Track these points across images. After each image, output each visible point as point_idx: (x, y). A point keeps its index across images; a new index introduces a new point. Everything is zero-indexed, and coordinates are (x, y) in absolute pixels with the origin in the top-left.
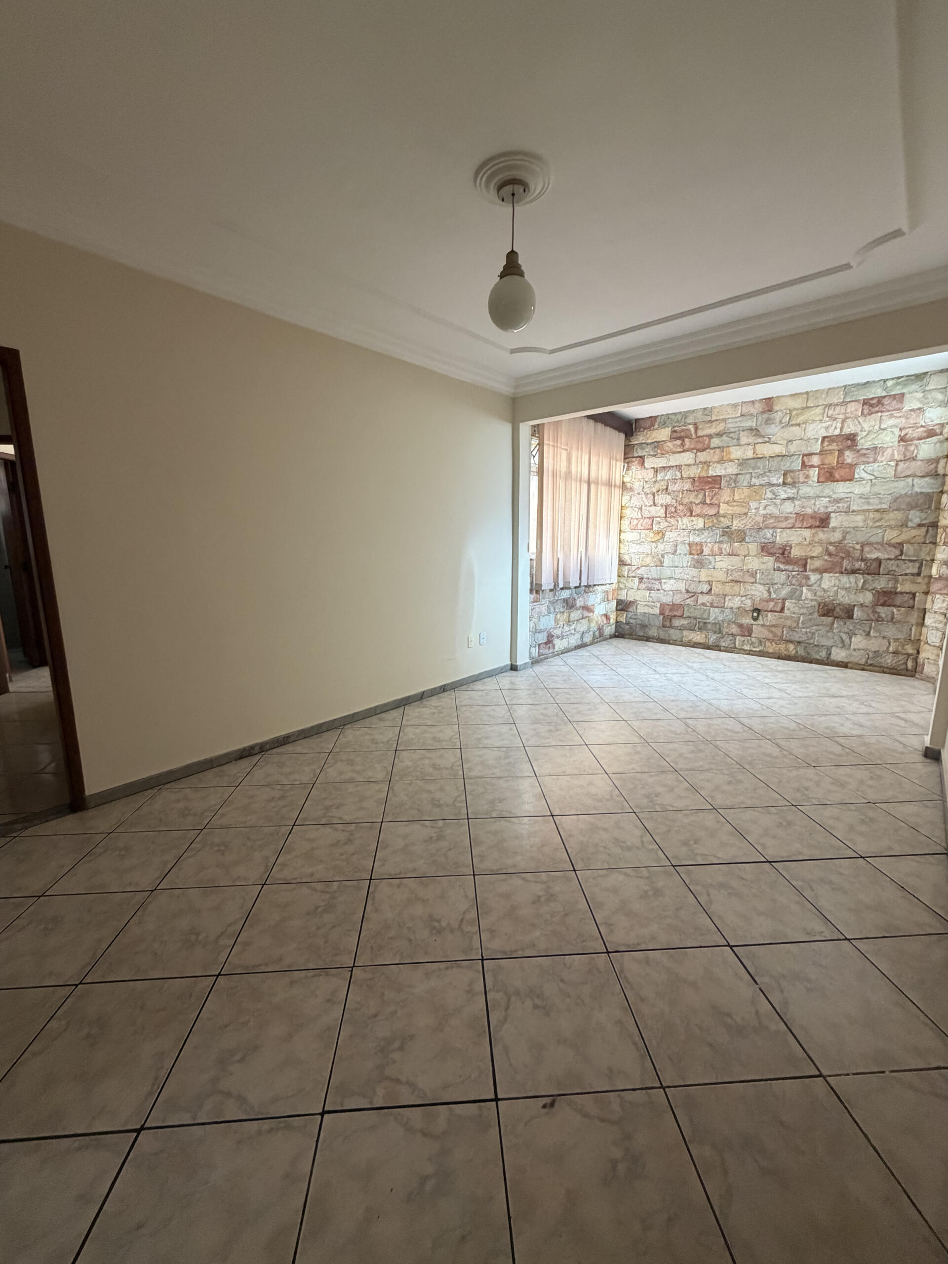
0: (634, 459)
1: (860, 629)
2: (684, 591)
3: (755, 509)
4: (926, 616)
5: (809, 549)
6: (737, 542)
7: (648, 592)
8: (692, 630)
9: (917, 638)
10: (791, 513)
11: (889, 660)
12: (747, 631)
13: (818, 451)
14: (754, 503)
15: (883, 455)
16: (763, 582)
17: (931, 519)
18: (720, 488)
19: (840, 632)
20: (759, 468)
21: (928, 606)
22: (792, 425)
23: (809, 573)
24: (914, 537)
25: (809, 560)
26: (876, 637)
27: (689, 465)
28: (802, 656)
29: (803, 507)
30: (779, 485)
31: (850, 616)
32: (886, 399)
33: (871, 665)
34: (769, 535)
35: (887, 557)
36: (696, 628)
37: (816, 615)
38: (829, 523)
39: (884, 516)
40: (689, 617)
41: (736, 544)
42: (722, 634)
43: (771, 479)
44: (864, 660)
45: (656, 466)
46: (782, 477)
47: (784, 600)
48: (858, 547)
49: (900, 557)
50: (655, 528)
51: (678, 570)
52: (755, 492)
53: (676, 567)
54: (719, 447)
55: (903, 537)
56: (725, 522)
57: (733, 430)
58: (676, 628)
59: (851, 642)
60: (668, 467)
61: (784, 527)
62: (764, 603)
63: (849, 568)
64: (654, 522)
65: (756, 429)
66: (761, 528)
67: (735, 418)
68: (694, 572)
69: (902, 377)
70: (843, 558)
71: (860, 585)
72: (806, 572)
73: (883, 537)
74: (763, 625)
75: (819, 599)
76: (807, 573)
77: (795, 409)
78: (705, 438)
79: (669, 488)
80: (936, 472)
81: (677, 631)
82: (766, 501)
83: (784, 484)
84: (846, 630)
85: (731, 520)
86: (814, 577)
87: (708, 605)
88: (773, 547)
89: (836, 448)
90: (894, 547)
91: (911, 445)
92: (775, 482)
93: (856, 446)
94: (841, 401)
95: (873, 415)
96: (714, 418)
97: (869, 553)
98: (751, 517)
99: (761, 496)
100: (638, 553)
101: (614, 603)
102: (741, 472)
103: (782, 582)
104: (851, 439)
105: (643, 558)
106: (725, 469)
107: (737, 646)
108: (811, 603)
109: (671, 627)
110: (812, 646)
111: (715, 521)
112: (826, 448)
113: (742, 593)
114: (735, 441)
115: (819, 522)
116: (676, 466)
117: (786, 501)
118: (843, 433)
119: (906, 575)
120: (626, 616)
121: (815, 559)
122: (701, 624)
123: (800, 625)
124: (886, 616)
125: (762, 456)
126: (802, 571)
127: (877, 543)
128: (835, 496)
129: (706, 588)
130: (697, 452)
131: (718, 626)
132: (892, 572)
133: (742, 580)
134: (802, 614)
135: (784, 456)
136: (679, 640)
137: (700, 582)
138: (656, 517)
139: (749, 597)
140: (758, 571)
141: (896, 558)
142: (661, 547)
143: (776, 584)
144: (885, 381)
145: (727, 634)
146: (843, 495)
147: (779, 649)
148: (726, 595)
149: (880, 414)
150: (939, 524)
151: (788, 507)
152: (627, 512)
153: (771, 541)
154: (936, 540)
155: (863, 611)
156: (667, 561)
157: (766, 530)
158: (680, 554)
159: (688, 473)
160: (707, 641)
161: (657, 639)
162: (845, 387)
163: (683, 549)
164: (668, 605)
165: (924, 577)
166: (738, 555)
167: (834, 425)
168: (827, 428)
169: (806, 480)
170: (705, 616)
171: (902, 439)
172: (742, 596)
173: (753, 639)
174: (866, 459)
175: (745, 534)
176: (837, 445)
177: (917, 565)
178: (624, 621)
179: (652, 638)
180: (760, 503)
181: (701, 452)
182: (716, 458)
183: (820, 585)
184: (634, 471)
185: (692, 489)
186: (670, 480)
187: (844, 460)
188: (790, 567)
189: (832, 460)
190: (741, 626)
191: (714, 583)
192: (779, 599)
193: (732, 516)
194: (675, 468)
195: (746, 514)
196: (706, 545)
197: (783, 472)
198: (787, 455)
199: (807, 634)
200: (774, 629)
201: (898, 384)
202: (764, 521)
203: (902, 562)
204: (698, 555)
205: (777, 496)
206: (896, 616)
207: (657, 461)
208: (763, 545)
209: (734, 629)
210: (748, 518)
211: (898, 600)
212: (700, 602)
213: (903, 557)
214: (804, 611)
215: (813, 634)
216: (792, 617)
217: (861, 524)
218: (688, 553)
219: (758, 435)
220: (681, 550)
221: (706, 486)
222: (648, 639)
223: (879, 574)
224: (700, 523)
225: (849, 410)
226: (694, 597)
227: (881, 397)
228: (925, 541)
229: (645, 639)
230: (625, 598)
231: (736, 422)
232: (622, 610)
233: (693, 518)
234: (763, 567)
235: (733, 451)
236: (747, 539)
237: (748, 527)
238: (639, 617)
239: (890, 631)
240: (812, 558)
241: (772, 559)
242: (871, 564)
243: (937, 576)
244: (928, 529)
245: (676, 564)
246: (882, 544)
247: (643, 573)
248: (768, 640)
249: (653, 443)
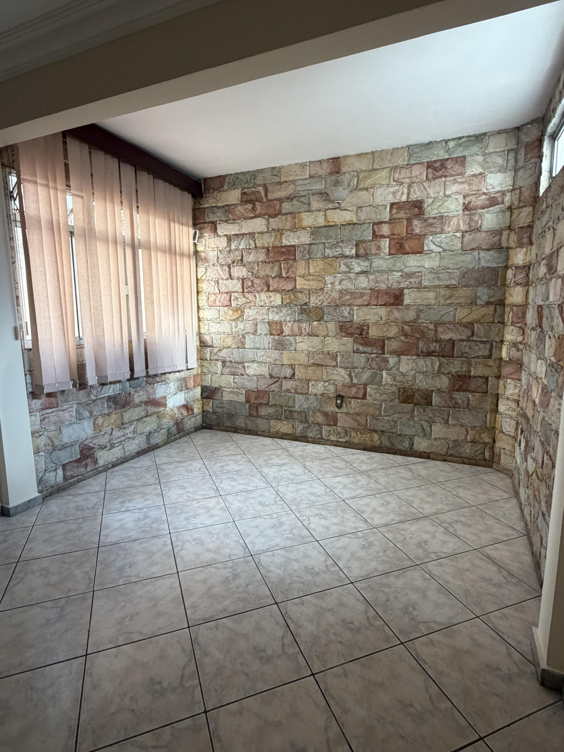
0: (206, 225)
1: (439, 417)
2: (267, 375)
3: (332, 283)
4: (500, 402)
5: (385, 329)
6: (316, 321)
7: (232, 377)
8: (278, 419)
9: (492, 425)
10: (365, 289)
11: (467, 450)
12: (331, 419)
13: (387, 220)
14: (329, 277)
15: (449, 226)
16: (343, 365)
17: (498, 296)
18: (295, 259)
19: (420, 420)
20: (331, 237)
21: (500, 391)
22: (361, 190)
23: (388, 356)
24: (484, 316)
25: (386, 341)
26: (454, 425)
27: (262, 233)
28: (386, 447)
29: (377, 282)
30: (352, 257)
31: (429, 403)
32: (449, 162)
33: (451, 455)
34: (346, 314)
35: (460, 337)
36: (283, 417)
37: (397, 401)
38: (402, 301)
39: (454, 292)
40: (275, 405)
41: (315, 323)
42: (309, 423)
43: (344, 250)
44: (445, 450)
45: (229, 234)
46: (355, 248)
47: (365, 385)
48: (432, 327)
49: (472, 338)
50: (234, 304)
51: (261, 353)
52: (329, 264)
53: (257, 349)
54: (290, 213)
55: (474, 316)
56: (302, 298)
57: (302, 193)
58: (262, 417)
59: (431, 431)
60: (241, 234)
61: (360, 304)
62: (346, 389)
63: (424, 350)
64: (232, 298)
65: (325, 193)
66: (337, 306)
67: (304, 179)
68: (275, 354)
69: (463, 137)
70: (418, 339)
71: (436, 368)
72: (384, 354)
73: (455, 316)
74: (347, 413)
75: (398, 384)
76: (385, 356)
77: (362, 171)
78: (275, 202)
79: (244, 258)
80: (500, 244)
81: (265, 420)
82: (340, 275)
83: (357, 256)
84: (427, 418)
85: (308, 296)
86: (392, 360)
87: (293, 391)
88: (351, 327)
89: (404, 216)
90: (465, 326)
91: (475, 214)
92: (348, 253)
93: (424, 214)
94: (406, 163)
95: (437, 181)
96: (283, 179)
97: (442, 333)
98: (327, 293)
99: (335, 269)
100: (219, 333)
101: (198, 390)
102: (314, 242)
103: (362, 366)
104: (418, 205)
105: (224, 339)
106: (299, 238)
107: (324, 437)
108: (391, 388)
109: (258, 416)
110: (395, 435)
111: (292, 297)
112: (395, 216)
113: (324, 377)
114: (305, 206)
115: (393, 298)
116: (249, 233)
117: (360, 275)
118: (410, 200)
119: (478, 357)
120: (213, 405)
121: (392, 340)
122: (287, 413)
123: (383, 413)
124: (463, 402)
125: (333, 224)
126: (381, 354)
127: (449, 323)
128: (406, 270)
129: (288, 372)
130: (268, 219)
131: (303, 415)
132: (465, 354)
133: (323, 363)
134: (384, 401)
135: (355, 224)
136: (267, 430)
137: (282, 365)
138: (234, 292)
139: (332, 382)
140: (339, 354)
141: (468, 340)
142: (241, 326)
143: (356, 368)
144: (447, 141)
145: (313, 423)
146: (414, 269)
147: (365, 439)
148: (309, 380)
149: (444, 179)
150: (506, 301)
151: (363, 282)
152: (204, 286)
153: (348, 319)
154: (504, 320)
155: (440, 397)
156: (248, 343)
157: (343, 308)
158: (261, 334)
159: (261, 242)
160: (294, 431)
161: (244, 430)
162: (409, 147)
163: (263, 329)
164: (253, 391)
165: (495, 359)
166: (318, 336)
167: (401, 191)
168: (394, 193)
169: (378, 252)
170: (291, 404)
171: (466, 207)
172: (325, 382)
173: (339, 429)
174: (433, 229)
175: (323, 312)
176: (405, 213)
177: (488, 347)
178: (211, 411)
179: (241, 429)
180: (335, 277)
181: (272, 218)
182: (288, 225)
183: (398, 369)
184: (207, 239)
185: (267, 260)
186: (244, 249)
187: (413, 230)
188: (368, 349)
189: (401, 229)
190: (325, 414)
191: (296, 366)
192: (361, 384)
193: (309, 291)
194: (248, 236)
195: (322, 289)
196: (286, 325)
197: (355, 242)
198: (357, 224)
199: (389, 422)
200: (358, 418)
201: (460, 145)
202: (340, 298)
203: (473, 344)
204: (278, 335)
205: (351, 269)
206: (471, 402)
207: (229, 227)
208: (342, 324)
209: (320, 419)
210: (324, 294)
211: (473, 385)
212: (284, 388)
213: (475, 338)
214: (385, 397)
215: (396, 422)
216: (374, 404)
217: (433, 302)
218: (269, 333)
219: (328, 200)
220: (261, 329)
221: (281, 257)
222: (236, 430)
223: (453, 357)
224: (277, 299)
225: (414, 174)
226: (277, 383)
227: (444, 159)
228: (494, 320)
229: (233, 430)
230: (209, 385)
231: (305, 185)
232: (208, 397)
233: (271, 294)
234: (343, 348)
235: (305, 217)
236: (325, 318)
237: (325, 304)
238: (225, 405)
239: (467, 418)
240: (389, 338)
241: (351, 340)
242: (445, 345)
243: (507, 359)
244: (496, 308)
245: (258, 346)
246: (453, 323)
247: (225, 356)
248: (353, 429)
249: (224, 206)
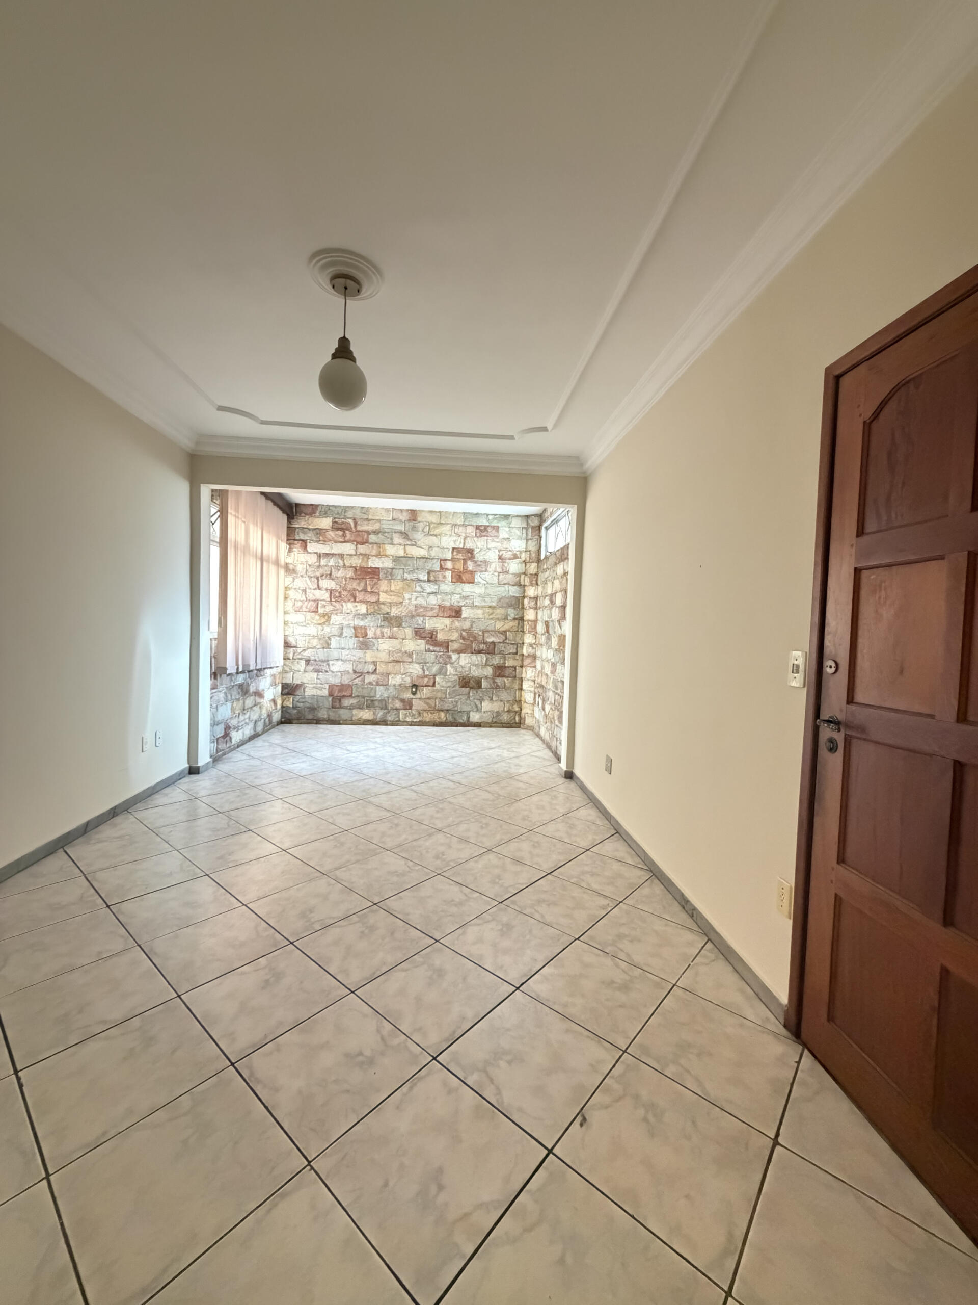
0: (296, 542)
1: (486, 696)
2: (351, 671)
3: (409, 599)
4: (523, 683)
5: (449, 634)
6: (396, 627)
7: (316, 673)
8: (360, 708)
9: (519, 699)
10: (435, 605)
11: (505, 717)
12: (408, 705)
13: (450, 558)
14: (407, 594)
15: (490, 567)
16: (418, 661)
17: (520, 615)
18: (379, 579)
19: (474, 699)
20: (409, 565)
21: (523, 676)
22: (432, 535)
23: (451, 654)
24: (512, 627)
25: (450, 643)
26: (496, 701)
27: (351, 555)
28: (450, 722)
29: (443, 601)
30: (424, 581)
31: (480, 687)
32: (489, 528)
33: (495, 722)
34: (420, 622)
35: (498, 641)
36: (365, 706)
37: (458, 687)
38: (461, 615)
39: (495, 611)
40: (358, 696)
41: (395, 629)
42: (388, 709)
43: (419, 576)
44: (491, 719)
45: (319, 552)
46: (427, 575)
47: (435, 676)
48: (480, 633)
49: (505, 641)
50: (321, 610)
51: (345, 652)
52: (407, 585)
53: (343, 649)
54: (376, 543)
55: (506, 627)
56: (385, 609)
57: (386, 530)
58: (345, 708)
59: (482, 706)
60: (330, 554)
61: (431, 615)
62: (420, 680)
63: (476, 649)
64: (320, 605)
65: (405, 533)
66: (413, 616)
67: (388, 520)
68: (359, 653)
69: (497, 515)
70: (472, 642)
71: (484, 662)
72: (448, 652)
73: (495, 627)
74: (420, 699)
75: (459, 674)
76: (449, 654)
77: (432, 523)
78: (363, 533)
79: (333, 574)
80: (520, 583)
81: (347, 710)
82: (416, 594)
83: (429, 581)
84: (478, 698)
85: (389, 608)
86: (454, 657)
87: (374, 683)
88: (424, 632)
89: (462, 557)
90: (502, 634)
91: (505, 562)
92: (422, 578)
93: (474, 558)
94: (462, 523)
95: (482, 538)
96: (370, 517)
97: (487, 637)
98: (405, 606)
99: (412, 589)
100: (304, 635)
101: (279, 688)
102: (395, 567)
103: (432, 662)
104: (470, 551)
105: (309, 640)
106: (383, 562)
107: (401, 719)
108: (453, 677)
109: (341, 707)
110: (457, 712)
111: (376, 608)
112: (455, 557)
113: (402, 671)
114: (389, 540)
115: (455, 612)
116: (339, 554)
117: (431, 595)
118: (465, 547)
119: (510, 654)
120: (293, 700)
121: (455, 642)
122: (369, 702)
123: (448, 696)
124: (501, 684)
125: (411, 556)
126: (446, 652)
127: (492, 631)
128: (464, 594)
129: (371, 668)
130: (357, 545)
131: (384, 703)
132: (502, 652)
133: (401, 660)
134: (449, 687)
135: (427, 558)
136: (350, 719)
137: (366, 662)
138: (321, 600)
139: (408, 674)
140: (414, 652)
141: (503, 642)
142: (327, 629)
143: (428, 663)
144: (488, 515)
145: (392, 709)
146: (468, 594)
147: (434, 718)
148: (389, 674)
149: (486, 538)
150: (524, 618)
151: (433, 600)
152: (292, 593)
153: (422, 627)
154: (524, 629)
155: (487, 681)
156: (334, 643)
157: (418, 618)
158: (346, 637)
159: (350, 562)
160: (375, 717)
161: (327, 721)
162: (464, 513)
163: (348, 632)
164: (337, 686)
165: (520, 655)
166: (397, 639)
167: (459, 540)
168: (455, 542)
169: (444, 580)
170: (372, 694)
171: (500, 558)
172: (402, 674)
173: (414, 712)
174: (481, 569)
175: (402, 620)
176: (462, 556)
177: (515, 647)
178: (291, 706)
179: (323, 721)
180: (412, 595)
181: (360, 544)
182: (374, 552)
183: (458, 663)
184: (296, 553)
185: (354, 577)
186: (333, 566)
187: (467, 567)
188: (437, 649)
189: (460, 566)
190: (403, 701)
191: (378, 663)
192: (431, 676)
193: (391, 604)
194: (337, 556)
195: (401, 603)
196: (370, 629)
197: (427, 571)
198: (429, 558)
199: (452, 703)
200: (428, 701)
201: (495, 519)
202: (415, 610)
203: (507, 645)
204: (363, 637)
205: (424, 590)
206: (506, 684)
207: (319, 547)
208: (417, 630)
209: (398, 704)
210: (403, 607)
211: (507, 672)
212: (367, 681)
213: (507, 641)
214: (449, 684)
215: (457, 702)
216: (441, 690)
217: (481, 616)
218: (354, 636)
219: (407, 538)
220: (346, 633)
221: (367, 575)
222: (318, 722)
223: (494, 654)
224: (363, 609)
225: (468, 531)
226: (361, 678)
227: (486, 526)
228: (518, 630)
229: (315, 722)
230: (291, 682)
231: (389, 524)
232: (288, 694)
233: (356, 604)
234: (417, 648)
235: (388, 548)
236: (404, 625)
237: (403, 614)
238: (307, 700)
239: (504, 695)
240: (452, 641)
241: (423, 642)
242: (489, 646)
243: (527, 655)
244: (519, 622)
245: (343, 646)
246: (494, 631)
247: (309, 655)
248: (425, 710)
249: (315, 529)
